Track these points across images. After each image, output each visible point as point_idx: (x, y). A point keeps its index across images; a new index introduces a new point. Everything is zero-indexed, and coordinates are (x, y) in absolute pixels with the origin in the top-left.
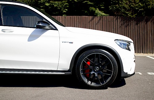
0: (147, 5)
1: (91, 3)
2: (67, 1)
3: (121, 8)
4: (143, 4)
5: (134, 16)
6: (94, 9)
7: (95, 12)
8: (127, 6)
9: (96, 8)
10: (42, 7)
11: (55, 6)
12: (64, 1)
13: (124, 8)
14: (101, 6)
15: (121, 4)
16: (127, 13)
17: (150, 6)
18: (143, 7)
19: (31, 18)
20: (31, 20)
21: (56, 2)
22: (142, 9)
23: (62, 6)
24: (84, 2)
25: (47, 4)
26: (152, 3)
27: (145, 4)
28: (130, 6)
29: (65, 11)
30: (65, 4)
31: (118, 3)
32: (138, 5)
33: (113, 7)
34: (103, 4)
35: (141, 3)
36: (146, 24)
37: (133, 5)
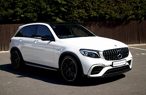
0: (90, 15)
1: (53, 14)
2: (36, 13)
3: (73, 17)
4: (88, 14)
5: (82, 22)
6: (55, 18)
7: (56, 20)
8: (77, 16)
9: (57, 17)
10: (18, 17)
11: (28, 17)
12: (34, 13)
13: (75, 17)
14: (60, 15)
15: (73, 14)
16: (78, 20)
17: (92, 15)
18: (88, 16)
19: (11, 26)
20: (11, 27)
21: (29, 14)
22: (87, 17)
23: (33, 17)
24: (48, 13)
25: (22, 16)
26: (93, 13)
27: (89, 14)
28: (79, 16)
29: (35, 20)
30: (35, 15)
31: (71, 14)
32: (84, 15)
33: (68, 16)
34: (61, 14)
35: (87, 13)
36: (90, 26)
37: (81, 15)
